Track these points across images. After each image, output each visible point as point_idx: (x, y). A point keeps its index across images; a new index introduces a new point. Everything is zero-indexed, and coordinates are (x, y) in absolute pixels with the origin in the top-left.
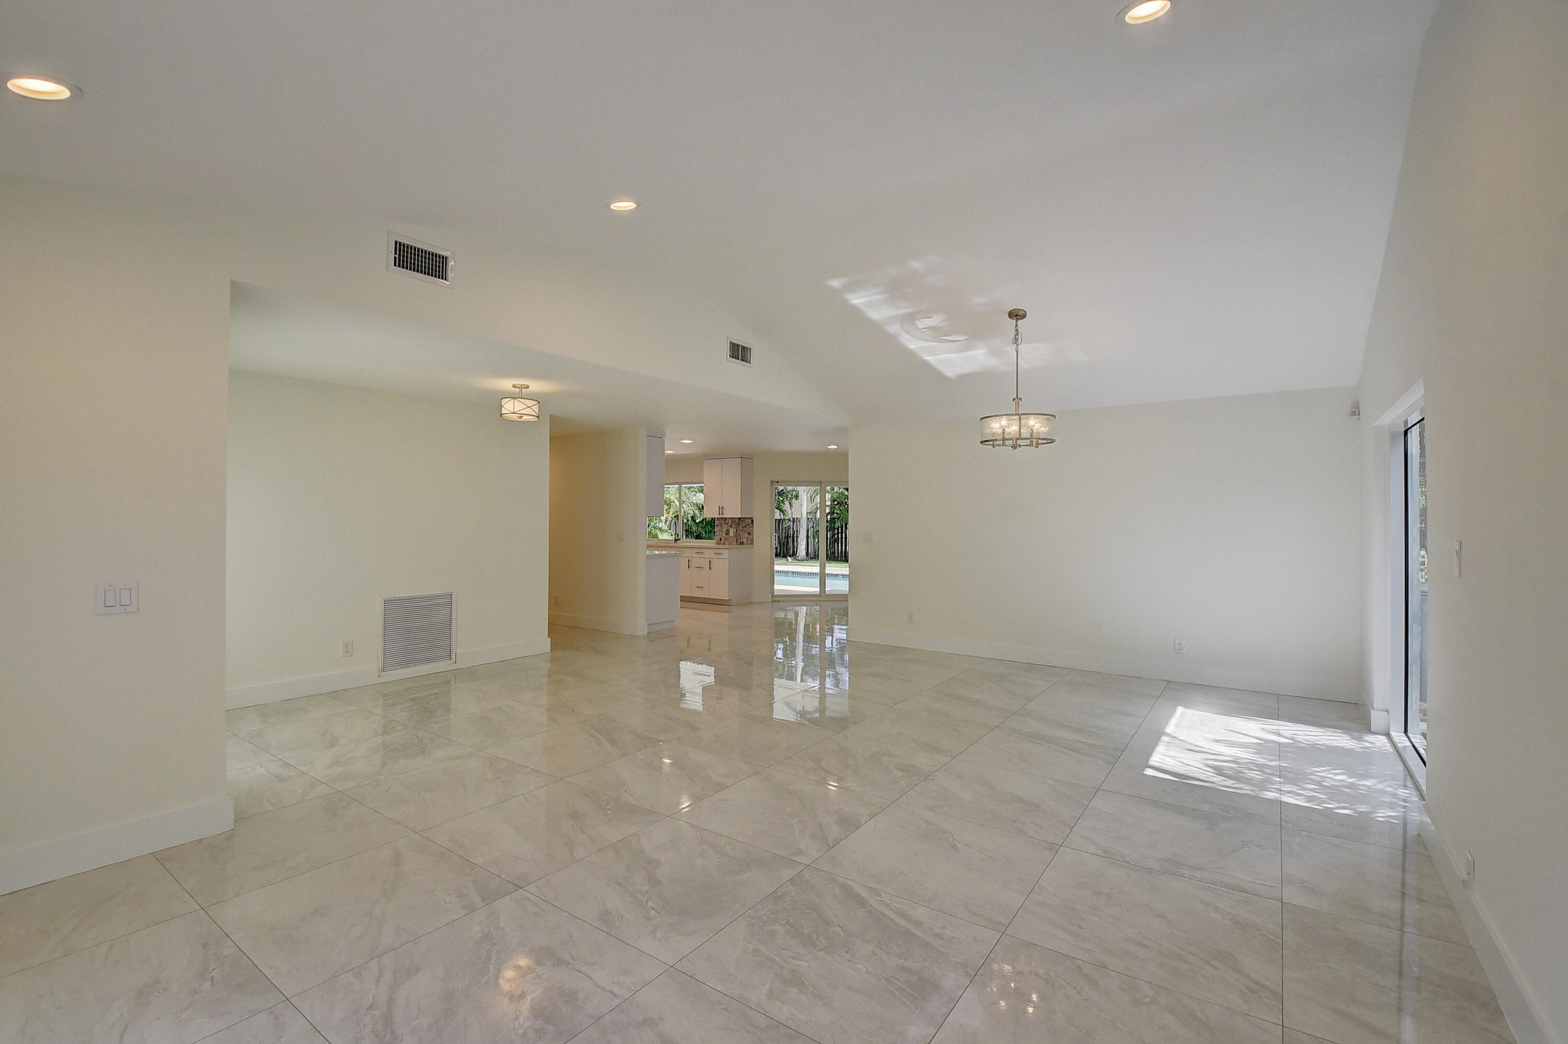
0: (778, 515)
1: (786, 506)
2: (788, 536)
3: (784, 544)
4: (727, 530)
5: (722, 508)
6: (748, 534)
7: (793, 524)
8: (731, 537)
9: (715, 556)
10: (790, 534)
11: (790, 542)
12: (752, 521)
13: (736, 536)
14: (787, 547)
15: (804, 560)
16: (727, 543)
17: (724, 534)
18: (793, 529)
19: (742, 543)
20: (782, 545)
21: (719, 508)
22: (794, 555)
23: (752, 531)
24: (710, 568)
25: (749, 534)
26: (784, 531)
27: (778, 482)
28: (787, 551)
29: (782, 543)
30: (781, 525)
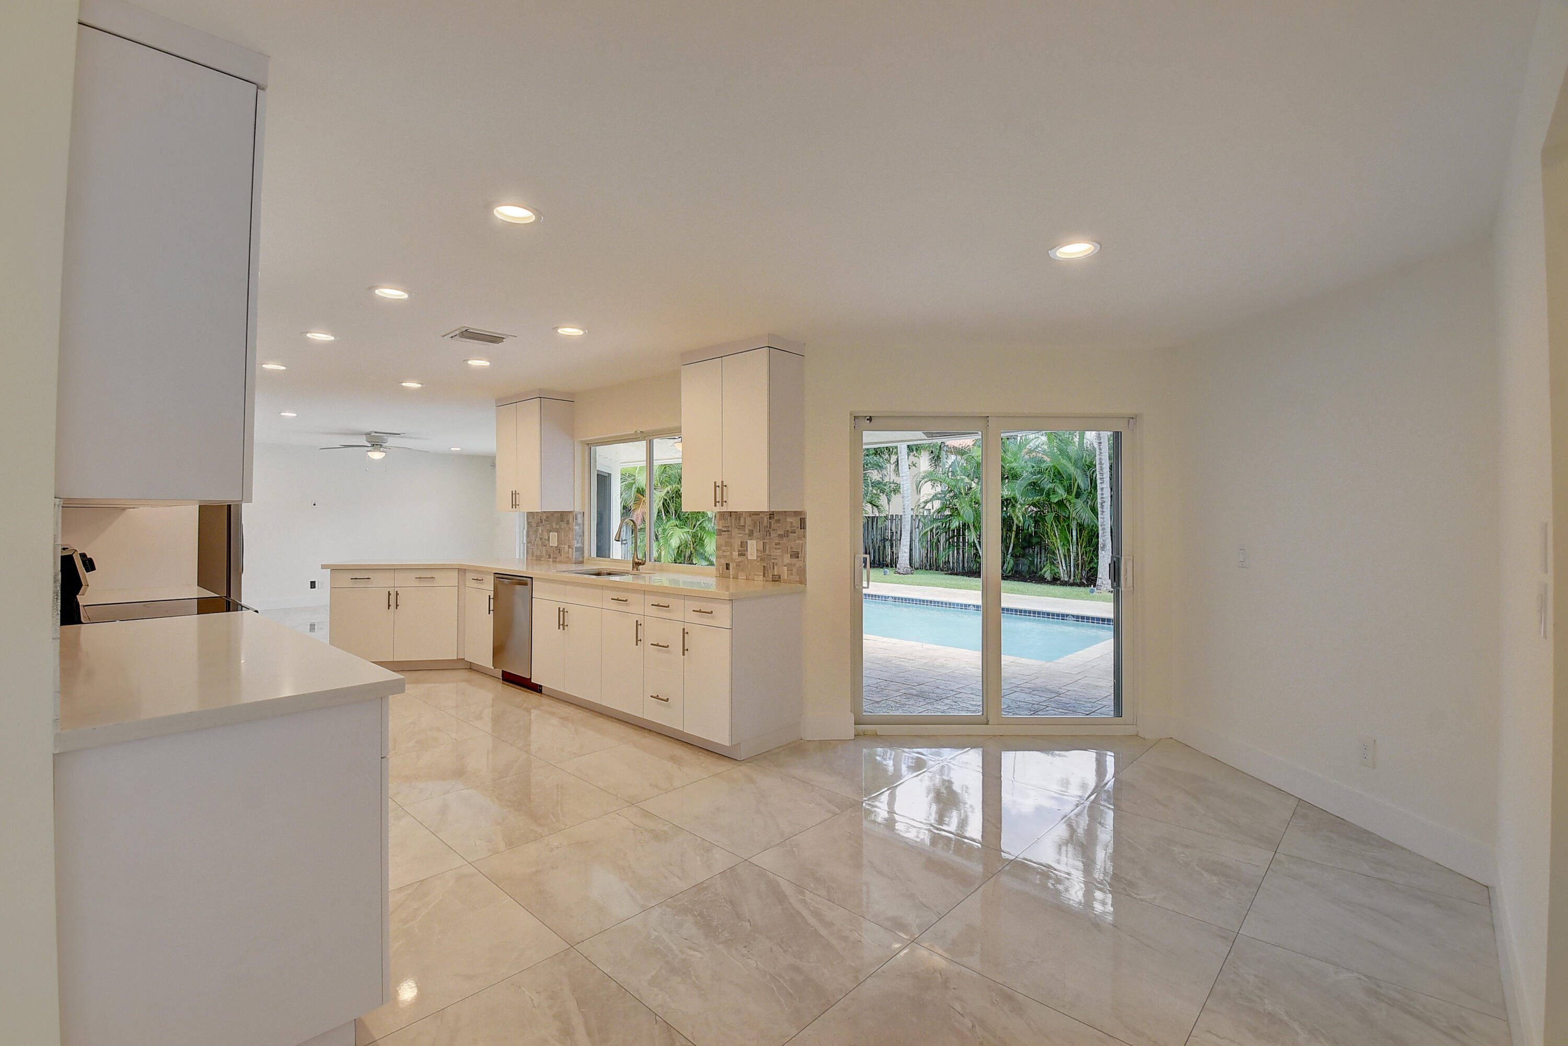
0: (869, 511)
1: (883, 499)
2: (884, 539)
3: (879, 550)
4: (742, 545)
5: (723, 486)
6: (792, 556)
7: (892, 523)
8: (751, 561)
9: (695, 617)
10: (888, 536)
11: (887, 547)
12: (803, 522)
13: (762, 560)
14: (883, 554)
15: (908, 574)
16: (742, 576)
17: (736, 554)
18: (891, 530)
19: (777, 579)
20: (877, 550)
21: (717, 485)
22: (893, 564)
23: (803, 546)
24: (685, 648)
25: (795, 555)
26: (879, 532)
27: (870, 419)
28: (883, 558)
29: (877, 548)
30: (875, 523)
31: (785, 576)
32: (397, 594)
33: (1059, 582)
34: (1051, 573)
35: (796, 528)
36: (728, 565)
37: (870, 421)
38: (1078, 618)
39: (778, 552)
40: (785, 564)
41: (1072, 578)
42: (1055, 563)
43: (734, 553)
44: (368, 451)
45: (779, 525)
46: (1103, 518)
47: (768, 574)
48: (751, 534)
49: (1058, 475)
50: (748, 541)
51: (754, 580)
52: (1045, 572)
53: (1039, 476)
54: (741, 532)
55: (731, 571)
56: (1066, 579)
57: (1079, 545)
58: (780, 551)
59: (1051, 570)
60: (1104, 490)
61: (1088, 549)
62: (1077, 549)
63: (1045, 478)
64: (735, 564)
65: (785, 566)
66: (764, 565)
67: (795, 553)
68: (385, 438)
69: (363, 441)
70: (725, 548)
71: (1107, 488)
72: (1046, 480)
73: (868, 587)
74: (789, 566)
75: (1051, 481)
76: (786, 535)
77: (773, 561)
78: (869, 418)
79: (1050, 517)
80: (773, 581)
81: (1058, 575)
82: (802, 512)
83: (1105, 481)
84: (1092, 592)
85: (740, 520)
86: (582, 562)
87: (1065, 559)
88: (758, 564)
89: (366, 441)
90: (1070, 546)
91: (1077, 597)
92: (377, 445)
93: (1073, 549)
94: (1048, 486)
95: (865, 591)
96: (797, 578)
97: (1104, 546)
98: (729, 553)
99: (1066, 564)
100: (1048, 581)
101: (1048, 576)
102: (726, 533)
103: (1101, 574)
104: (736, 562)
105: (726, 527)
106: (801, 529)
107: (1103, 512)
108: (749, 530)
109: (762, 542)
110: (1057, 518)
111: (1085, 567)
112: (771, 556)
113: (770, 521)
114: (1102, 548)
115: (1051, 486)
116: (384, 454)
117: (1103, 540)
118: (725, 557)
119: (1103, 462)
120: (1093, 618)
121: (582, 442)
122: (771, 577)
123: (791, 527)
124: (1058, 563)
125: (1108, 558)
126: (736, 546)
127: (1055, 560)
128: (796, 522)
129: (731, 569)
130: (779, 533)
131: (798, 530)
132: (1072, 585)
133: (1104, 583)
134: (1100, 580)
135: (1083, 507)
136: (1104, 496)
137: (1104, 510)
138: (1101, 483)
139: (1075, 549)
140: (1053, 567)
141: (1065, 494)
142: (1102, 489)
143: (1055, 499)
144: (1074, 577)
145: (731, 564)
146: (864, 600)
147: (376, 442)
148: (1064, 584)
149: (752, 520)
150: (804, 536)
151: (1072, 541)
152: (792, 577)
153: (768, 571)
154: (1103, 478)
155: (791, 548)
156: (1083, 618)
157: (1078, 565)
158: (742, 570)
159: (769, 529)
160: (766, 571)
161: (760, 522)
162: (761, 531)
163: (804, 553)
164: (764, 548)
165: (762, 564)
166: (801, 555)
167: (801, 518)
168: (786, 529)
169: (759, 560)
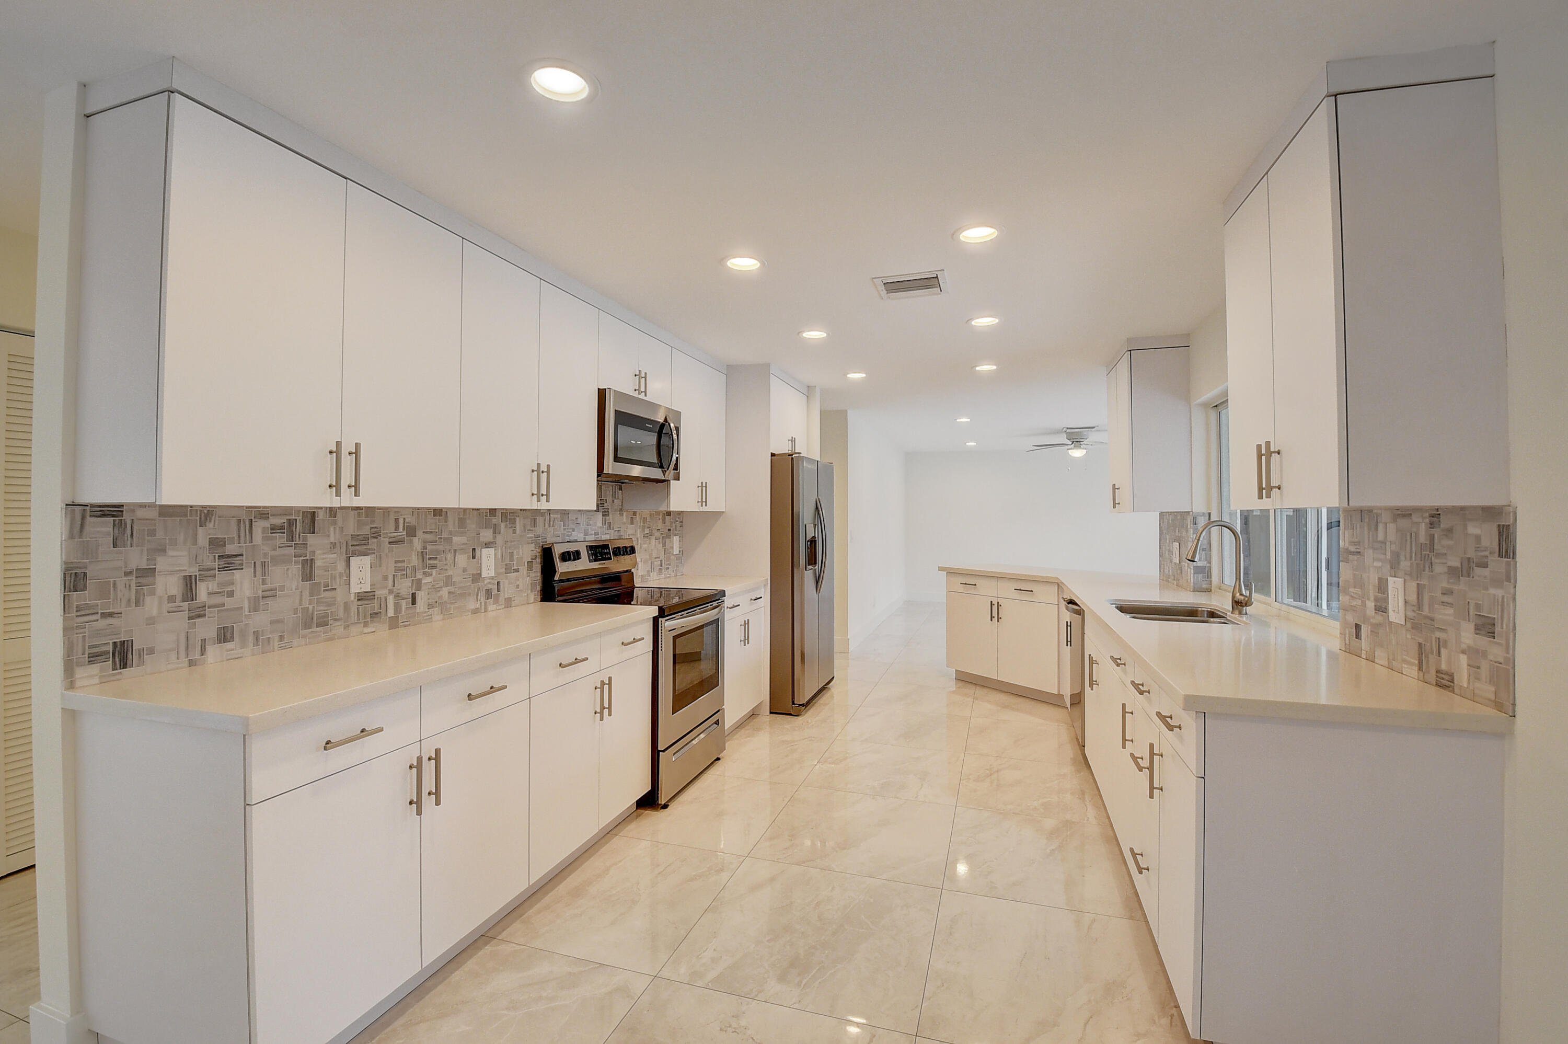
31: (1463, 678)
32: (999, 605)
36: (1358, 627)
39: (1450, 614)
40: (1464, 646)
43: (1367, 602)
44: (1068, 449)
45: (1451, 543)
47: (1428, 664)
50: (1390, 578)
55: (1364, 643)
58: (1451, 611)
65: (1463, 652)
66: (1421, 640)
67: (1489, 621)
68: (1085, 433)
69: (1063, 439)
70: (1354, 590)
74: (1474, 653)
76: (1464, 570)
80: (1437, 685)
82: (1505, 508)
85: (1377, 529)
86: (1209, 590)
89: (1067, 438)
92: (1077, 442)
96: (1488, 691)
98: (1359, 602)
104: (1372, 624)
106: (1503, 555)
108: (1393, 553)
109: (1414, 584)
112: (1432, 619)
116: (1085, 451)
118: (1353, 609)
121: (1205, 405)
122: (1434, 673)
123: (1477, 549)
126: (1371, 587)
128: (1487, 534)
129: (1363, 637)
130: (1450, 564)
131: (1497, 565)
145: (1363, 626)
147: (1076, 438)
149: (1398, 528)
150: (1511, 577)
152: (1479, 682)
153: (1427, 657)
155: (1478, 606)
158: (1383, 645)
159: (1428, 553)
160: (1424, 655)
161: (1413, 534)
162: (1414, 559)
163: (1507, 625)
164: (1418, 598)
165: (1417, 638)
166: (1500, 629)
167: (1499, 525)
168: (1465, 554)
169: (1409, 625)
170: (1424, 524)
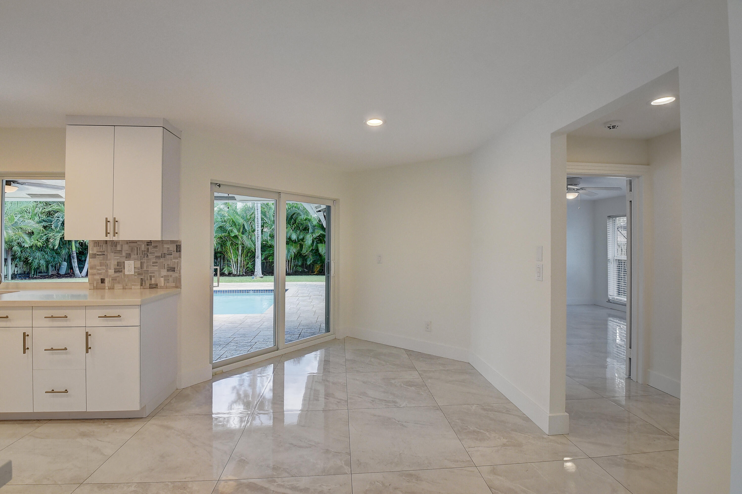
4: (118, 264)
5: (115, 221)
6: (168, 270)
8: (128, 275)
12: (178, 248)
13: (139, 274)
16: (118, 287)
17: (111, 272)
19: (154, 287)
21: (107, 221)
23: (179, 264)
24: (88, 348)
31: (161, 283)
33: (232, 275)
34: (228, 271)
35: (172, 252)
36: (103, 279)
37: (219, 187)
38: (254, 291)
39: (156, 268)
40: (162, 276)
41: (238, 272)
42: (230, 266)
43: (109, 271)
45: (156, 249)
46: (258, 244)
47: (145, 283)
48: (128, 257)
49: (234, 223)
50: (125, 261)
51: (131, 289)
52: (225, 271)
53: (225, 223)
54: (116, 255)
55: (107, 284)
56: (236, 273)
57: (242, 256)
58: (157, 267)
59: (228, 270)
60: (259, 231)
61: (246, 258)
62: (241, 258)
63: (228, 224)
64: (111, 278)
65: (163, 277)
66: (142, 278)
67: (172, 268)
70: (100, 267)
71: (260, 230)
72: (228, 225)
73: (218, 286)
74: (166, 278)
75: (231, 226)
76: (163, 256)
77: (150, 274)
78: (219, 185)
79: (229, 243)
80: (149, 288)
81: (231, 271)
82: (178, 241)
83: (259, 227)
84: (253, 278)
87: (235, 264)
88: (136, 277)
90: (238, 257)
91: (247, 281)
93: (239, 259)
94: (229, 229)
95: (215, 289)
96: (174, 285)
97: (258, 257)
98: (104, 271)
99: (235, 266)
100: (226, 275)
101: (226, 272)
102: (102, 256)
103: (256, 270)
104: (112, 277)
105: (101, 252)
106: (177, 252)
107: (258, 241)
108: (127, 254)
109: (139, 262)
110: (232, 244)
111: (245, 267)
112: (148, 271)
113: (148, 247)
114: (257, 258)
115: (231, 228)
117: (258, 254)
118: (100, 273)
119: (258, 218)
120: (262, 290)
122: (148, 285)
123: (167, 251)
124: (232, 266)
125: (260, 262)
126: (112, 265)
127: (230, 264)
128: (173, 248)
129: (106, 282)
130: (156, 255)
131: (176, 254)
132: (239, 276)
133: (258, 274)
134: (256, 272)
135: (246, 239)
136: (259, 234)
137: (258, 240)
138: (258, 228)
139: (240, 259)
140: (229, 268)
141: (237, 233)
142: (258, 230)
143: (233, 235)
144: (240, 272)
145: (106, 279)
146: (214, 294)
148: (235, 276)
149: (129, 247)
150: (180, 257)
151: (239, 255)
152: (168, 284)
153: (145, 281)
154: (258, 226)
155: (168, 265)
156: (257, 291)
157: (241, 266)
158: (119, 283)
159: (146, 252)
160: (143, 282)
161: (138, 248)
162: (139, 254)
163: (179, 268)
164: (141, 265)
165: (140, 277)
166: (177, 269)
167: (177, 245)
168: (163, 252)
169: (136, 274)
170: (144, 245)
